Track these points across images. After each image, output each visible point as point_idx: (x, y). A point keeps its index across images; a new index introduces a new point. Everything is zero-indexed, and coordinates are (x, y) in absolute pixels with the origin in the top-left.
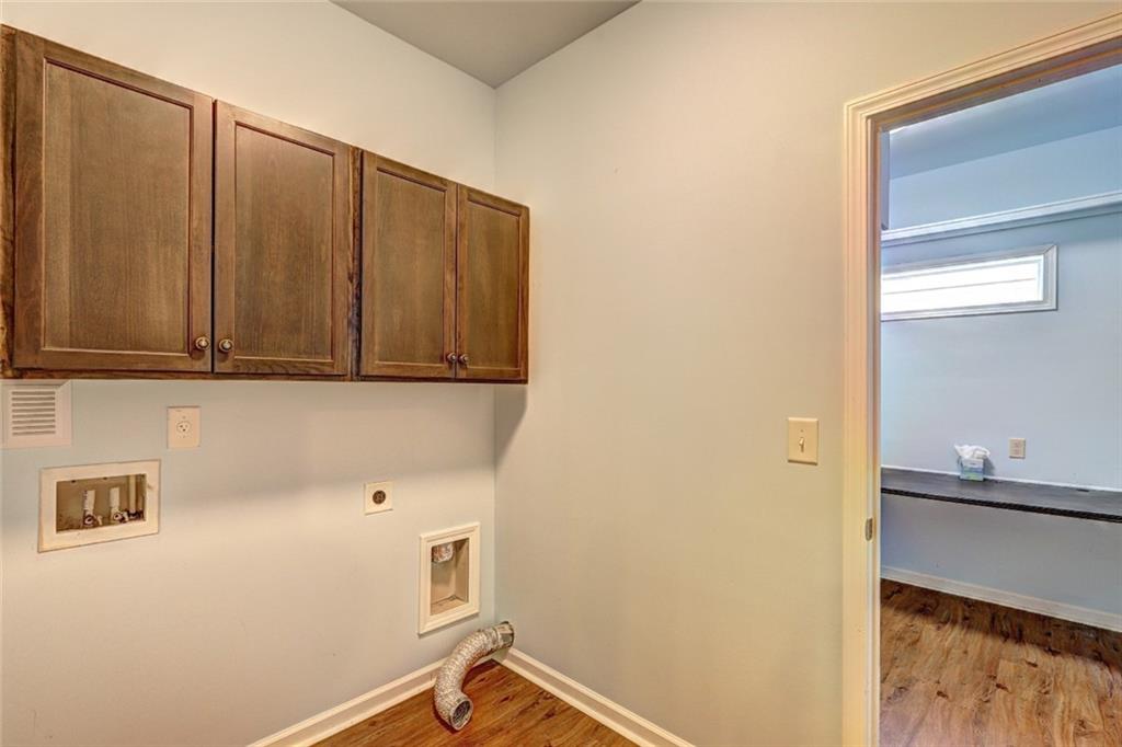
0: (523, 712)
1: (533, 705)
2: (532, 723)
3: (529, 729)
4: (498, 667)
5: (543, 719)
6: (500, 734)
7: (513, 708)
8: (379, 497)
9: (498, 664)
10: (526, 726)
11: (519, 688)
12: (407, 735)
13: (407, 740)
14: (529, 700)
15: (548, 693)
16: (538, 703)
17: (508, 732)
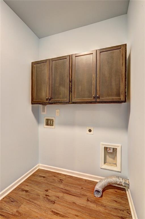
0: (116, 209)
1: (121, 210)
2: (115, 214)
3: (112, 215)
4: (124, 192)
5: (119, 217)
6: (103, 207)
7: (115, 205)
8: (90, 131)
9: (125, 191)
10: (112, 213)
11: (123, 202)
12: (87, 188)
13: (86, 189)
14: (122, 208)
15: (130, 212)
16: (123, 211)
17: (106, 209)
